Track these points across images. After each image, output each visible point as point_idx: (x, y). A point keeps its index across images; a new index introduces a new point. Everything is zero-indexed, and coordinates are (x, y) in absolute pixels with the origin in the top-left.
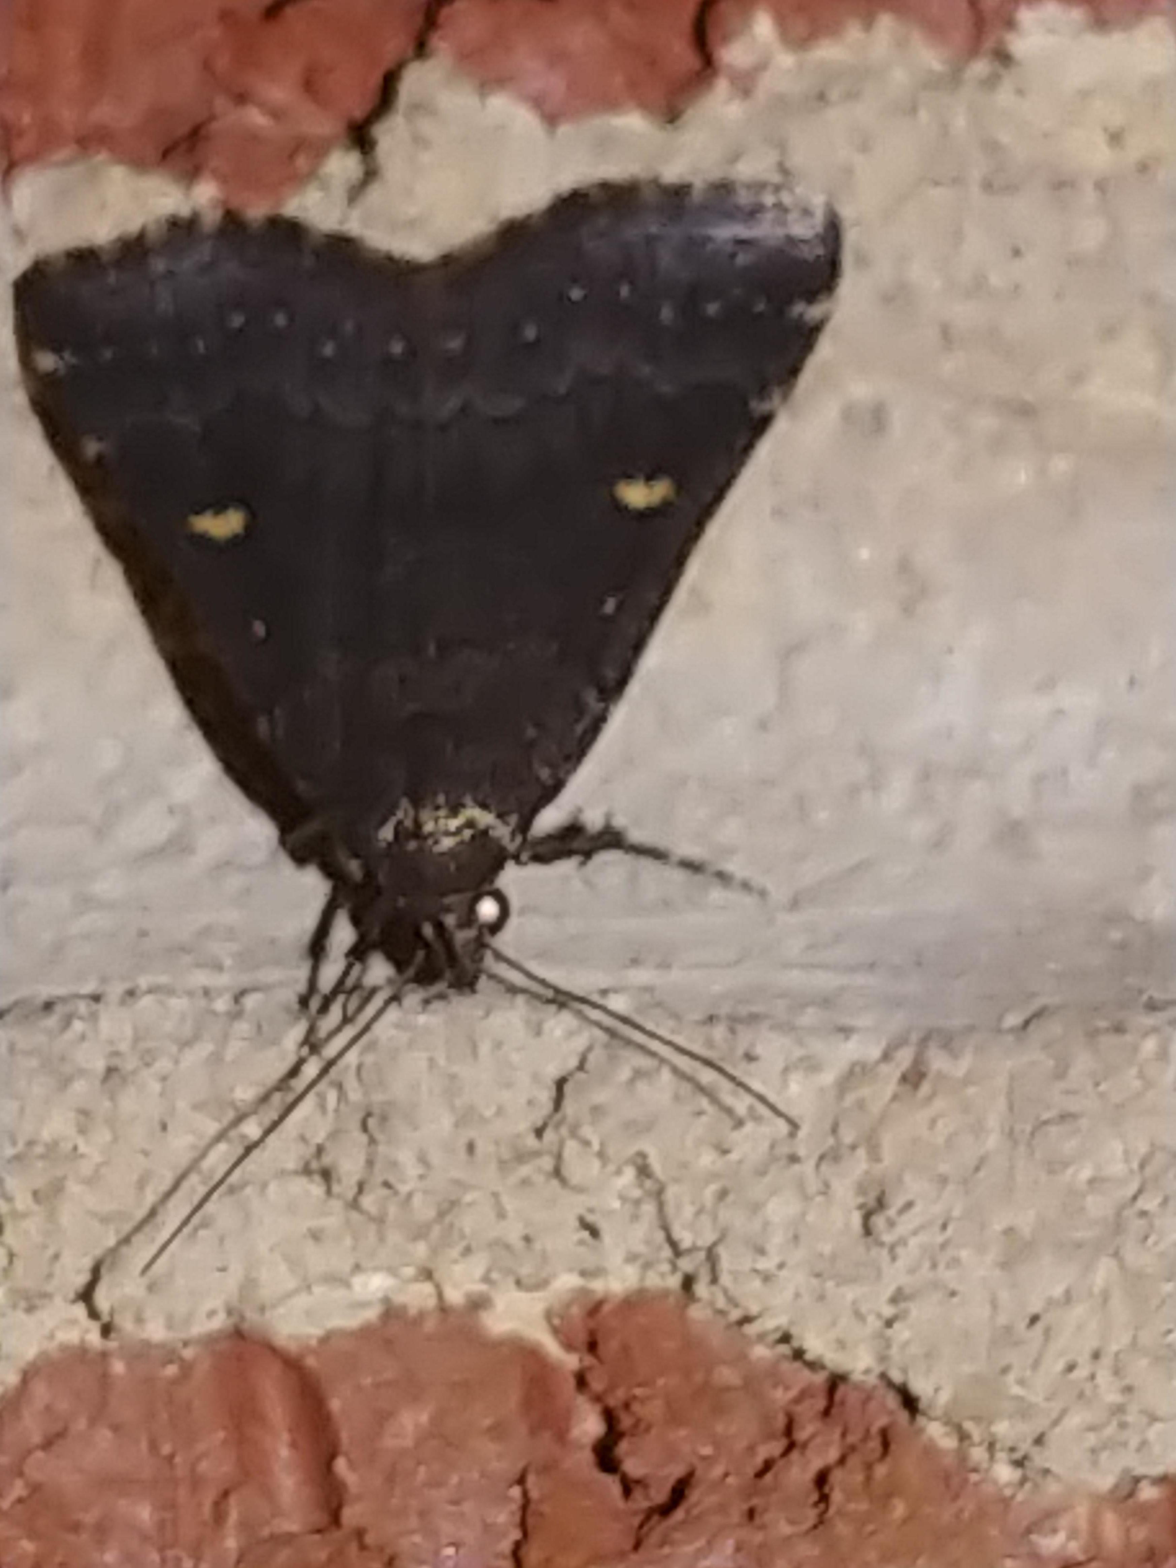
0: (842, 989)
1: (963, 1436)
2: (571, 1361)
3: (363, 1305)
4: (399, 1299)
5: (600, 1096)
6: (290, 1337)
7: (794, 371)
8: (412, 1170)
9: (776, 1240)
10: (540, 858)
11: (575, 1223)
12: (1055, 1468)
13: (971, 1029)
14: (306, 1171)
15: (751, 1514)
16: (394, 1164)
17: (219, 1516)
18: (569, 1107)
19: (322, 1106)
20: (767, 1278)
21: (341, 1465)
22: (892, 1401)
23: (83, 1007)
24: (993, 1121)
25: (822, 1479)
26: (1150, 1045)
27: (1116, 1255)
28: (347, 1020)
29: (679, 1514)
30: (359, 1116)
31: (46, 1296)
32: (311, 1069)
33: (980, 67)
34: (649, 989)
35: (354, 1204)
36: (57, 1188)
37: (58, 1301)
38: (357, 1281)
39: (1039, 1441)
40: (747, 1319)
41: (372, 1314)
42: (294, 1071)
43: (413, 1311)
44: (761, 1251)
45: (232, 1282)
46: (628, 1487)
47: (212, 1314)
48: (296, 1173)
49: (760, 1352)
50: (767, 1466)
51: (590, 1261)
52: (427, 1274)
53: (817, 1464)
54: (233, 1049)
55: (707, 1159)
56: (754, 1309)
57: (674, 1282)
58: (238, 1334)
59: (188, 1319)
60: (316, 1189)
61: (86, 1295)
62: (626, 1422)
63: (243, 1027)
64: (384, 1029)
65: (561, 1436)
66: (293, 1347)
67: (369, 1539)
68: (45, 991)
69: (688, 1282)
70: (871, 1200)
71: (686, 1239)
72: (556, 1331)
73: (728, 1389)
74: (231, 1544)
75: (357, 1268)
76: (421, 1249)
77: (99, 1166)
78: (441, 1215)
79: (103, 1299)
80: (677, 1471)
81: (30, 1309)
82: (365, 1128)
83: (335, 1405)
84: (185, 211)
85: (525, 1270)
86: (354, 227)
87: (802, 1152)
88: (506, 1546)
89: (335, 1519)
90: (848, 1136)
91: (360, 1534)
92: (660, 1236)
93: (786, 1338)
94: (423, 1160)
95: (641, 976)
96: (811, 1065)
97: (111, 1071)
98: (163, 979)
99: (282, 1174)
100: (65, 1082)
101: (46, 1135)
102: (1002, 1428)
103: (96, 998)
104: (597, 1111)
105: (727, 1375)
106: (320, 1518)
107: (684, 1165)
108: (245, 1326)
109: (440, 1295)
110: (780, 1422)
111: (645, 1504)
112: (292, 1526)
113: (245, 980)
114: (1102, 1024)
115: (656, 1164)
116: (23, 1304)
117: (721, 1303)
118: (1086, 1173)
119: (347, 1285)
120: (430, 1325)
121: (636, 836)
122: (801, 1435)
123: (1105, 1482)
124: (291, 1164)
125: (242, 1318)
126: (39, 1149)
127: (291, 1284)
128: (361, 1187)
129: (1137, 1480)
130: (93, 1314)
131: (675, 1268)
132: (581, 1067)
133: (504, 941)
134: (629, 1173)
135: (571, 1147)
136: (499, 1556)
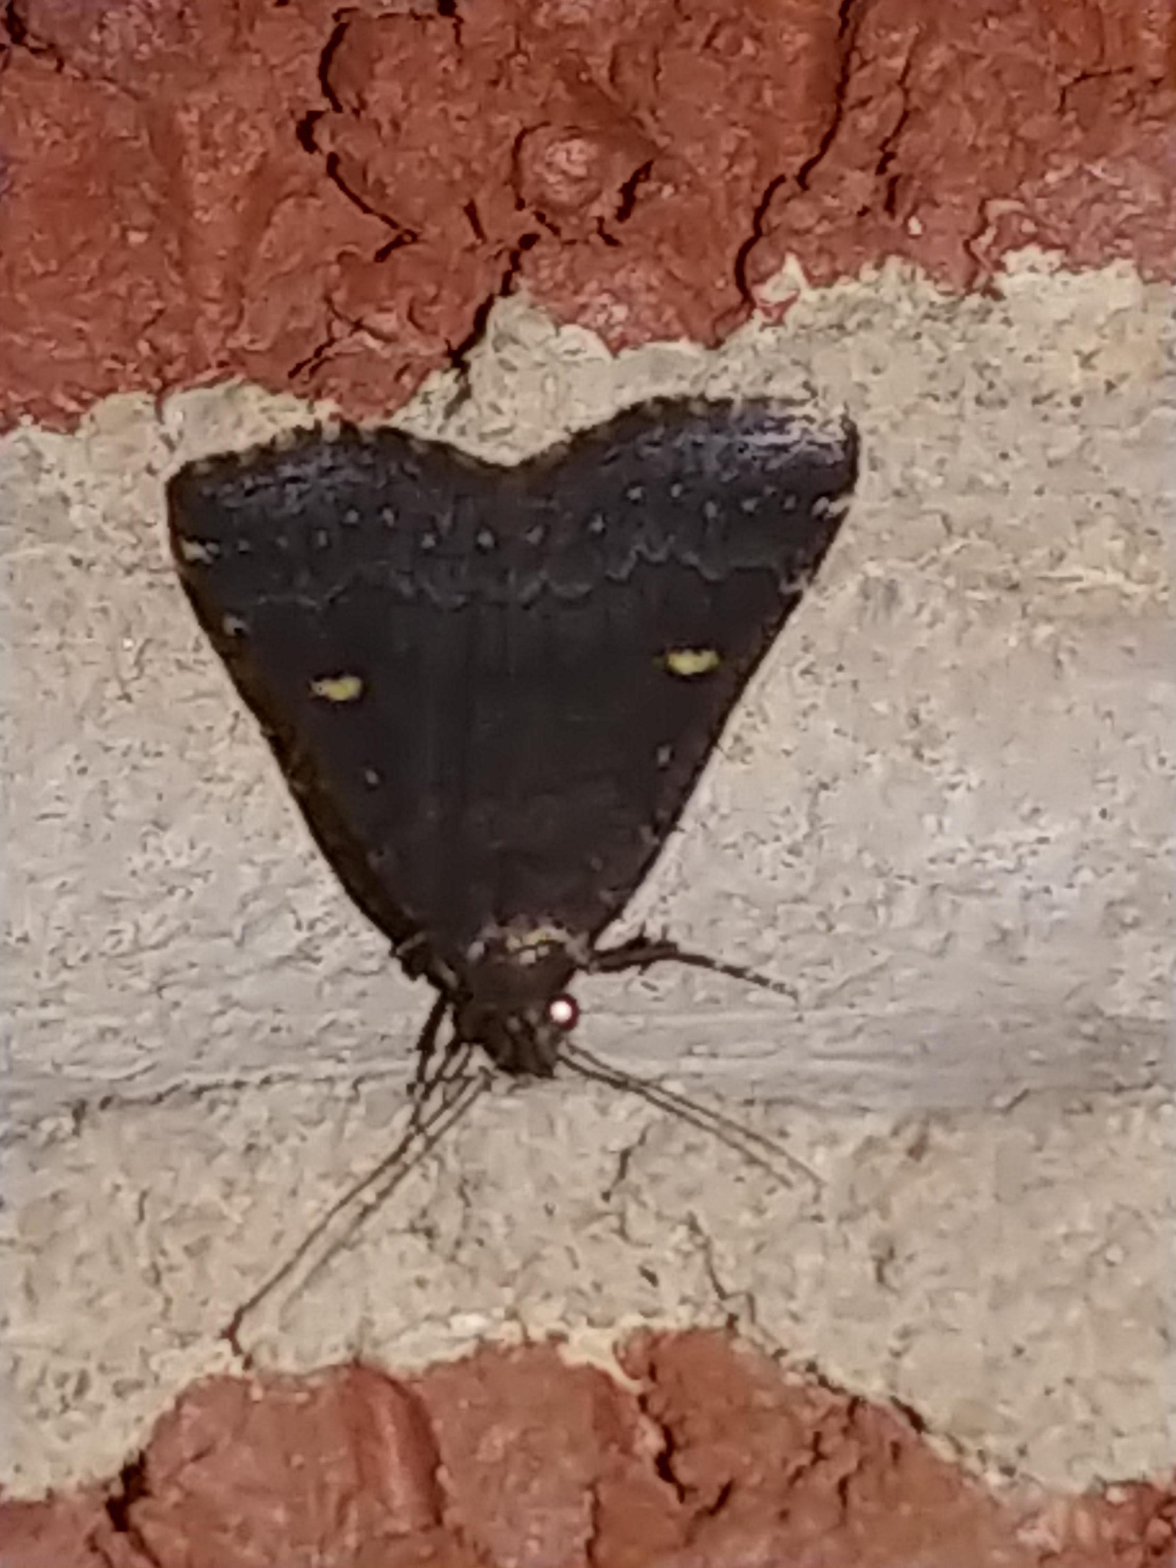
0: (858, 1076)
1: (960, 1449)
2: (635, 1387)
3: (461, 1340)
4: (490, 1336)
5: (658, 1166)
6: (402, 1367)
7: (820, 556)
8: (500, 1230)
9: (804, 1286)
10: (606, 969)
11: (635, 1272)
12: (1035, 1474)
13: (965, 1110)
14: (413, 1229)
15: (784, 1515)
16: (485, 1224)
17: (341, 1520)
18: (634, 1175)
19: (425, 1177)
20: (795, 1317)
21: (442, 1474)
22: (903, 1421)
23: (227, 1094)
24: (985, 1187)
25: (843, 1486)
26: (1114, 1122)
27: (1087, 1299)
28: (446, 1105)
29: (724, 1515)
30: (456, 1185)
31: (197, 1335)
32: (417, 1145)
33: (974, 301)
34: (698, 1076)
35: (453, 1259)
36: (205, 1243)
37: (207, 1339)
38: (456, 1321)
39: (1022, 1452)
40: (781, 1353)
41: (467, 1349)
42: (403, 1148)
43: (503, 1346)
44: (791, 1296)
45: (352, 1323)
46: (683, 1492)
47: (335, 1349)
48: (405, 1231)
49: (793, 1379)
50: (799, 1473)
51: (652, 1303)
52: (513, 1315)
53: (839, 1472)
54: (351, 1127)
55: (746, 1218)
56: (785, 1343)
57: (720, 1321)
58: (356, 1364)
59: (316, 1354)
60: (421, 1243)
61: (230, 1333)
62: (680, 1439)
63: (359, 1110)
64: (476, 1112)
65: (626, 1449)
66: (402, 1377)
67: (467, 1536)
68: (195, 1080)
69: (732, 1319)
70: (881, 1252)
71: (728, 1285)
72: (622, 1363)
73: (765, 1410)
74: (351, 1540)
75: (455, 1311)
76: (508, 1295)
77: (240, 1227)
78: (525, 1265)
79: (245, 1337)
80: (723, 1478)
81: (184, 1345)
82: (462, 1194)
83: (437, 1425)
84: (308, 424)
85: (596, 1311)
86: (450, 436)
87: (824, 1212)
88: (579, 1541)
89: (439, 1521)
90: (863, 1199)
91: (458, 1531)
92: (708, 1283)
93: (812, 1367)
94: (509, 1220)
95: (693, 1064)
96: (833, 1140)
97: (250, 1148)
98: (292, 1069)
99: (392, 1232)
100: (210, 1157)
101: (195, 1201)
102: (991, 1442)
103: (238, 1085)
104: (655, 1179)
105: (766, 1398)
106: (427, 1519)
107: (727, 1223)
108: (363, 1359)
109: (525, 1331)
110: (809, 1436)
111: (697, 1506)
112: (403, 1526)
113: (362, 1069)
114: (1076, 1105)
115: (702, 1222)
116: (177, 1342)
117: (759, 1338)
118: (1062, 1229)
119: (448, 1325)
120: (515, 1357)
121: (687, 947)
122: (826, 1447)
123: (1078, 1487)
124: (402, 1224)
125: (360, 1352)
126: (190, 1212)
127: (401, 1323)
128: (458, 1244)
129: (1106, 1485)
130: (237, 1350)
131: (720, 1309)
132: (642, 1141)
133: (579, 1035)
134: (682, 1231)
135: (632, 1210)
136: (576, 1550)
